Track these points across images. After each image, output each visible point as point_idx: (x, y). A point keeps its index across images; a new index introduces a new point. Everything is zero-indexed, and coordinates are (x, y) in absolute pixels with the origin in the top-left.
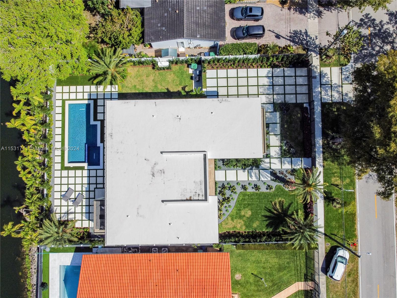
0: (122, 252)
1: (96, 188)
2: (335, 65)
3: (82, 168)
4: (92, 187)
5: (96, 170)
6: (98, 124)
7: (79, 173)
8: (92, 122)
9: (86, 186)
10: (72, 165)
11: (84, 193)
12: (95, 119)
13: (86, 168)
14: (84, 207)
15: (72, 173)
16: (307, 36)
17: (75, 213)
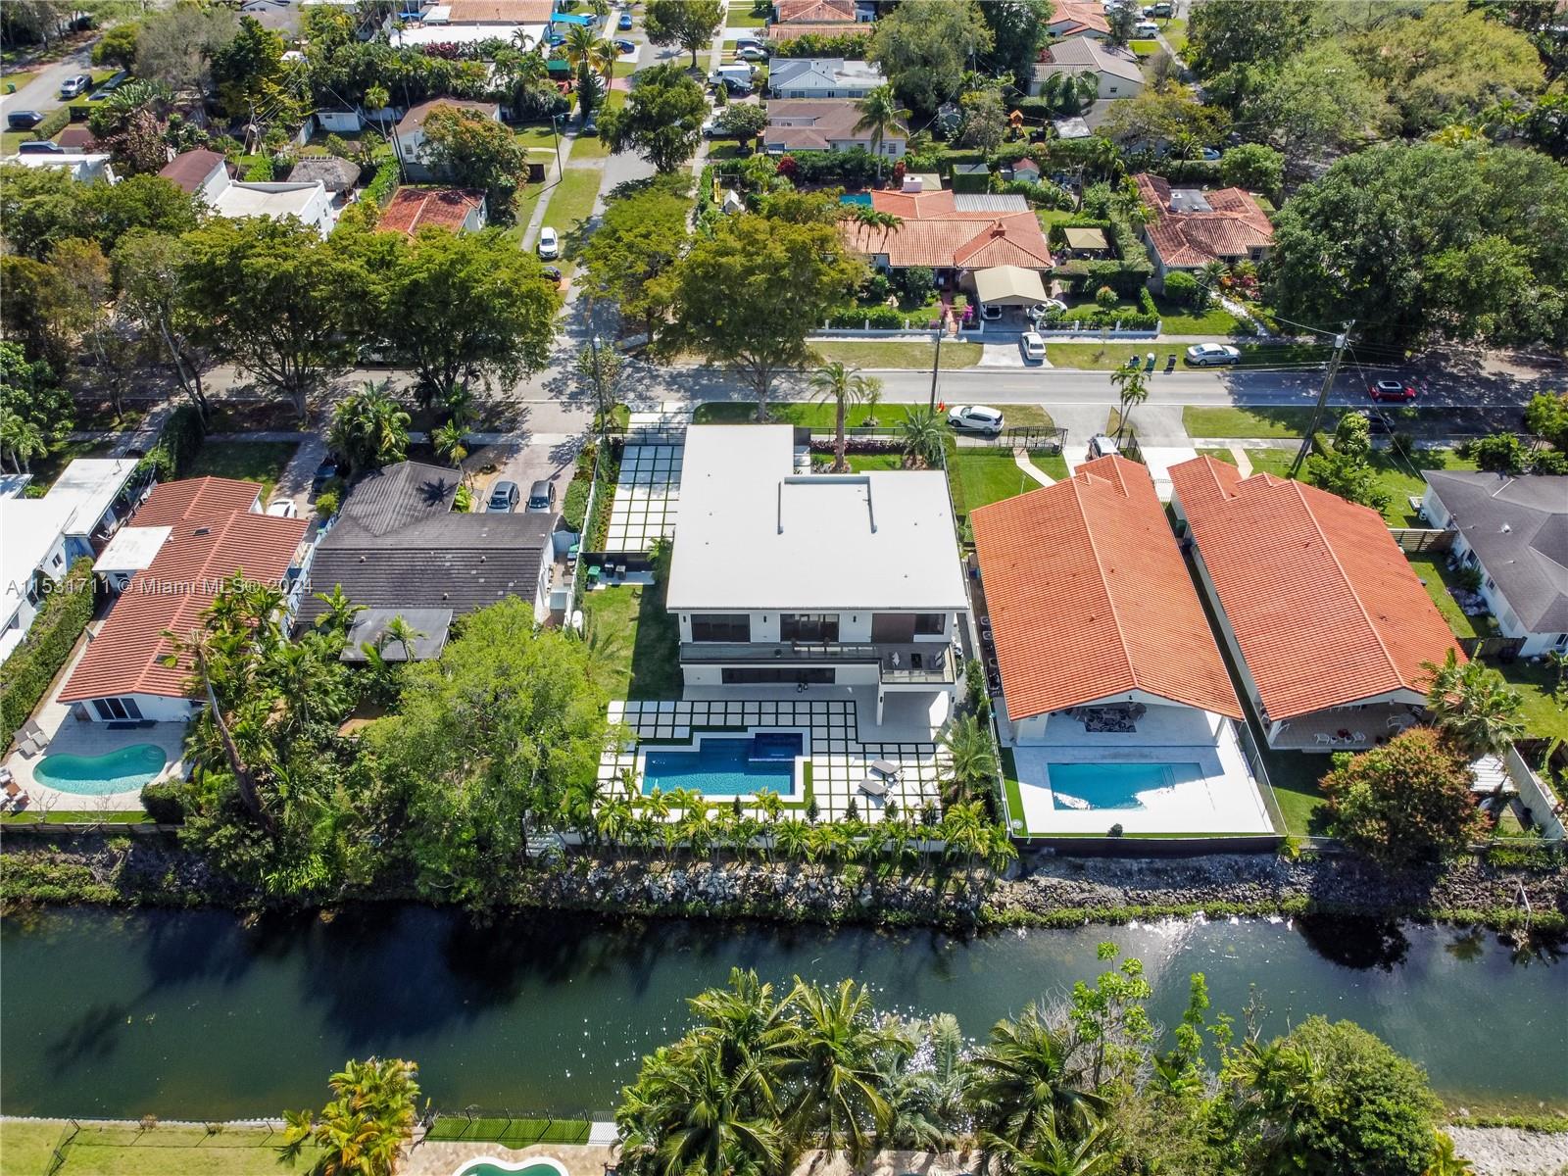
0: (1002, 695)
1: (856, 740)
3: (808, 767)
4: (853, 746)
5: (812, 739)
6: (698, 737)
7: (817, 773)
8: (695, 747)
9: (851, 759)
10: (800, 786)
11: (869, 763)
12: (688, 741)
13: (808, 759)
14: (904, 763)
15: (818, 788)
16: (564, 445)
17: (921, 781)
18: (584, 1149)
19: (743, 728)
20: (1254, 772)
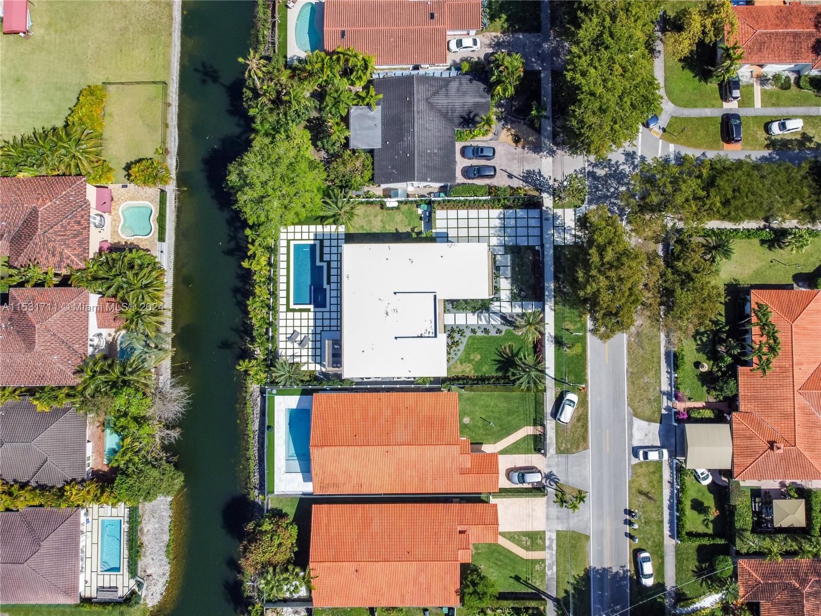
1: (323, 331)
2: (569, 207)
3: (308, 310)
4: (319, 330)
5: (323, 312)
6: (325, 265)
7: (305, 315)
9: (312, 328)
10: (297, 307)
11: (310, 336)
12: (322, 260)
13: (312, 310)
14: (310, 350)
15: (297, 315)
16: (541, 176)
17: (301, 356)
18: (156, 241)
19: (329, 282)
20: (303, 494)
